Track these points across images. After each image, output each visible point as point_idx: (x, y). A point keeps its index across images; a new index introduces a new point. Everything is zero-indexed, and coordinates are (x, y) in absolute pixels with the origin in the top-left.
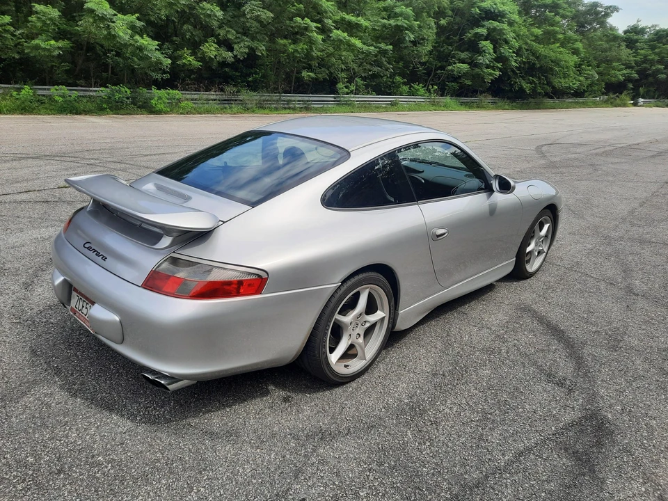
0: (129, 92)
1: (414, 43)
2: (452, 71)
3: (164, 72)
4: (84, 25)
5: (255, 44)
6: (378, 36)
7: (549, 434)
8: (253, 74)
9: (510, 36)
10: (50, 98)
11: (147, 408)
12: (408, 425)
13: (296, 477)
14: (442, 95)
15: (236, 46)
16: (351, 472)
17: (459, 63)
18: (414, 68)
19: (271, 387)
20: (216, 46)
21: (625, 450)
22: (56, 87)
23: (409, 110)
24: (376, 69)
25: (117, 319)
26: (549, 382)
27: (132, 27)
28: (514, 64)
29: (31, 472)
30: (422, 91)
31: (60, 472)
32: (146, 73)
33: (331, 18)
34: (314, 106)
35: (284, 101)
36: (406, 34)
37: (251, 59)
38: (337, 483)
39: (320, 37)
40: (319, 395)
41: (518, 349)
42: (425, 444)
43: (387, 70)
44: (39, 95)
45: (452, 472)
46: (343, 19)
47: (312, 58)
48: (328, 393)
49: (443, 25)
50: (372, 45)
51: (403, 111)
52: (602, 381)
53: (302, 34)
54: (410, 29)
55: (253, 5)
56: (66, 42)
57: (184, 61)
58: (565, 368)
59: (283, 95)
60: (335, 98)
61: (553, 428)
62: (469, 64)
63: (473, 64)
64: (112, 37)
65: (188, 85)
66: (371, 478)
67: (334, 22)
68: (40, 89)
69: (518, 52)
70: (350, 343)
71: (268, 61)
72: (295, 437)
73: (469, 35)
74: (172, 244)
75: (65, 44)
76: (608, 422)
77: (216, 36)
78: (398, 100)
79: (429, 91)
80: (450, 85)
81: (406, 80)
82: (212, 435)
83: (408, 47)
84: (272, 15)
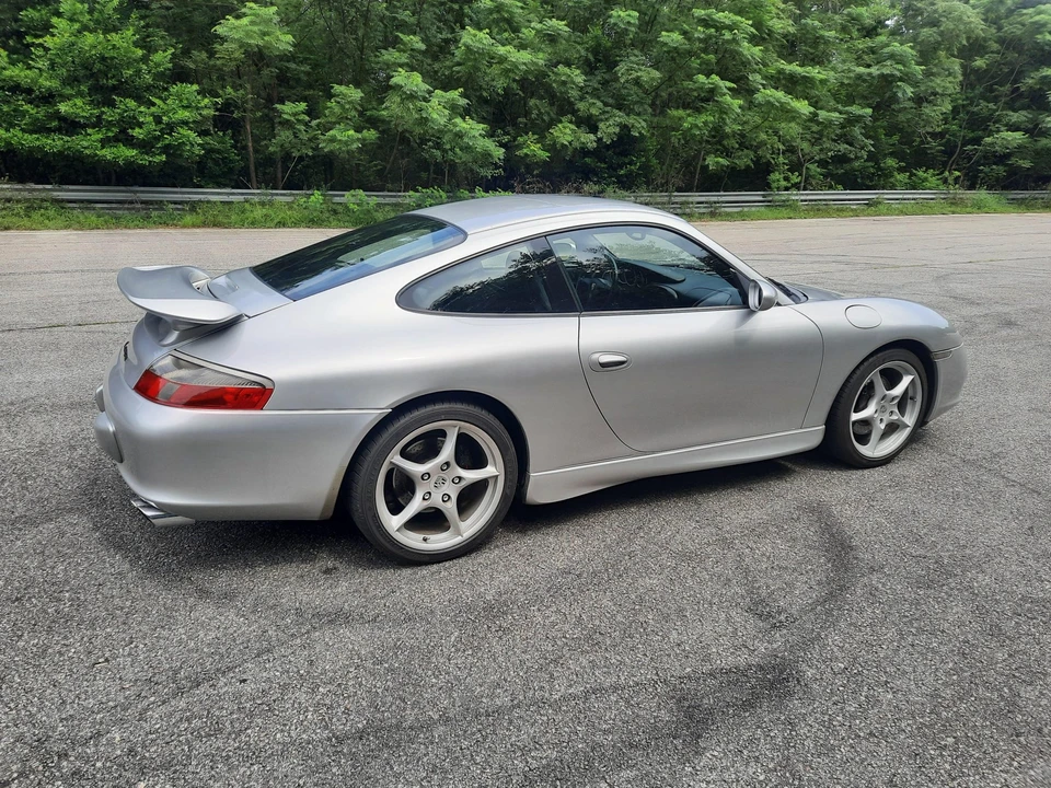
0: (444, 195)
1: (919, 100)
2: (992, 144)
3: (497, 166)
4: (392, 107)
5: (631, 120)
6: (848, 93)
8: (626, 164)
10: (346, 206)
11: (160, 553)
12: (462, 626)
14: (972, 187)
15: (601, 125)
16: (332, 664)
17: (1007, 131)
18: (922, 142)
19: (323, 555)
20: (573, 127)
21: (788, 722)
22: (352, 191)
23: (902, 213)
24: (843, 147)
25: (112, 428)
26: (749, 610)
27: (453, 108)
30: (933, 181)
32: (472, 170)
33: (759, 72)
34: (727, 209)
35: (677, 203)
36: (899, 87)
37: (625, 142)
38: (302, 672)
39: (736, 103)
41: (740, 561)
42: (464, 651)
43: (862, 148)
44: (334, 203)
45: (470, 691)
46: (781, 72)
47: (725, 136)
49: (979, 69)
50: (836, 110)
51: (888, 215)
52: (851, 624)
53: (706, 100)
54: (907, 78)
55: (632, 62)
56: (373, 132)
57: (525, 151)
58: (800, 593)
59: (676, 194)
60: (764, 196)
61: (688, 670)
62: (1026, 131)
63: (1035, 131)
64: (424, 121)
65: (529, 183)
67: (765, 77)
68: (337, 196)
70: (426, 504)
71: (652, 145)
72: (299, 612)
73: (1030, 81)
74: (179, 340)
75: (371, 134)
76: (798, 680)
77: (574, 112)
78: (882, 196)
79: (945, 181)
80: (987, 169)
81: (903, 164)
82: (203, 593)
83: (906, 108)
84: (659, 75)
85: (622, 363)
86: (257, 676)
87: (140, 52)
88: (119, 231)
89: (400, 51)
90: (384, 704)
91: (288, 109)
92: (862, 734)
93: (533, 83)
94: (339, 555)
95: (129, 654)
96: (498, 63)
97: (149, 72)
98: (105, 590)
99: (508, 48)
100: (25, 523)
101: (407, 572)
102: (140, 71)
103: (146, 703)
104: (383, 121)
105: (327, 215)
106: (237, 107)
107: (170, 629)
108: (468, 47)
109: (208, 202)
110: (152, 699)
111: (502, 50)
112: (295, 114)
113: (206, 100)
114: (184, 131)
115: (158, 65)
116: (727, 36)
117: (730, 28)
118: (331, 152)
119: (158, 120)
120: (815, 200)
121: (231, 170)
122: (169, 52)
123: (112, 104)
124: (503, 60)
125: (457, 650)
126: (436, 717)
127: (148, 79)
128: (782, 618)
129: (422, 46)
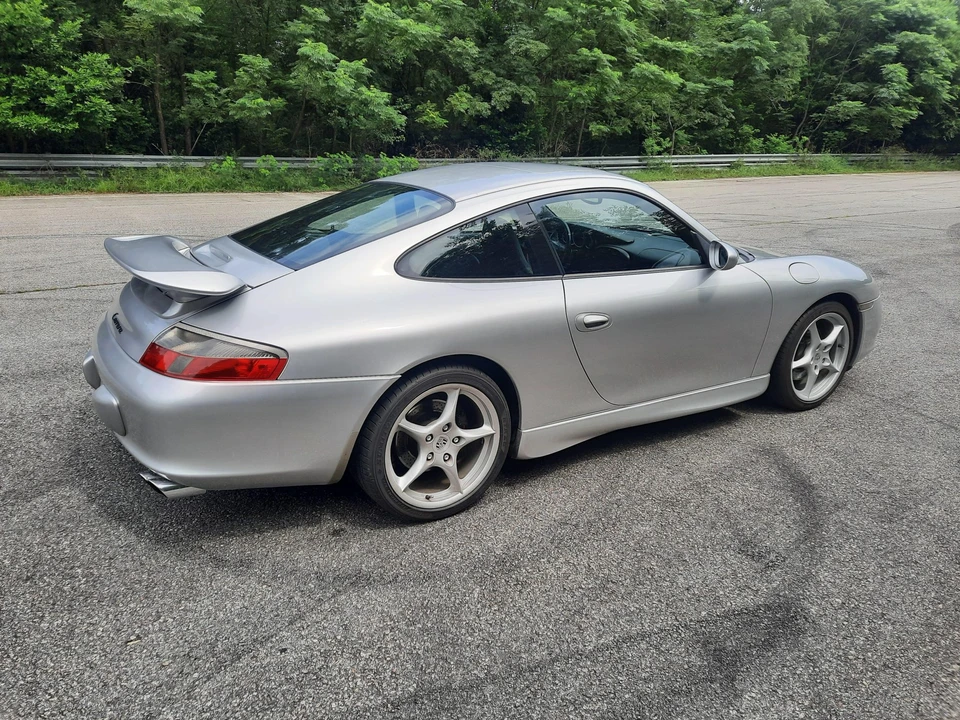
0: (351, 160)
1: (773, 73)
2: (836, 112)
3: (398, 133)
4: (300, 76)
5: (522, 90)
6: (711, 66)
7: (691, 621)
8: (516, 131)
9: (940, 53)
10: (257, 171)
11: (163, 523)
12: (481, 582)
14: (818, 151)
15: (495, 94)
16: (366, 626)
17: (848, 100)
18: (774, 111)
19: (325, 517)
20: (469, 96)
21: (809, 659)
22: (263, 157)
23: (760, 174)
24: (708, 115)
25: (115, 402)
26: (741, 551)
27: (358, 77)
28: (947, 96)
30: (784, 145)
32: (375, 136)
33: (635, 46)
36: (756, 60)
37: (516, 111)
38: (339, 637)
39: (616, 74)
41: (718, 505)
42: (490, 607)
43: (724, 116)
44: (245, 168)
46: (654, 46)
47: (605, 105)
48: (396, 531)
49: (822, 44)
50: (701, 81)
51: (748, 176)
52: (835, 560)
53: (589, 72)
54: (763, 52)
55: (521, 36)
56: (280, 100)
57: (425, 118)
58: (781, 532)
59: (562, 158)
60: (640, 160)
61: (704, 613)
62: (864, 100)
63: (870, 100)
64: (331, 89)
65: (429, 149)
66: (388, 638)
67: (642, 51)
68: (247, 161)
69: (955, 78)
70: (430, 464)
71: (540, 112)
72: (320, 577)
73: (866, 56)
74: (182, 312)
75: (278, 102)
76: (805, 617)
77: (469, 82)
78: (742, 160)
79: (795, 144)
80: (830, 134)
81: (758, 130)
82: (219, 562)
83: (761, 80)
84: (546, 47)
85: (603, 323)
86: (298, 645)
87: (49, 22)
88: (34, 197)
89: (304, 22)
90: (428, 665)
91: (197, 77)
92: (877, 666)
93: (431, 55)
94: (342, 516)
95: (160, 630)
96: (399, 35)
97: (59, 41)
98: (118, 564)
99: (408, 21)
100: (15, 498)
101: (412, 530)
102: (50, 40)
103: (190, 680)
104: (290, 90)
105: (240, 180)
106: (146, 76)
107: (195, 601)
108: (369, 19)
109: (122, 168)
110: (196, 675)
111: (402, 23)
112: (203, 83)
113: (117, 70)
114: (96, 100)
115: (67, 34)
116: (608, 12)
117: (610, 5)
118: (241, 119)
119: (70, 89)
120: (684, 164)
121: (142, 137)
122: (79, 22)
123: (22, 73)
124: (404, 32)
125: (484, 606)
126: (482, 676)
127: (58, 48)
128: (772, 557)
129: (326, 18)
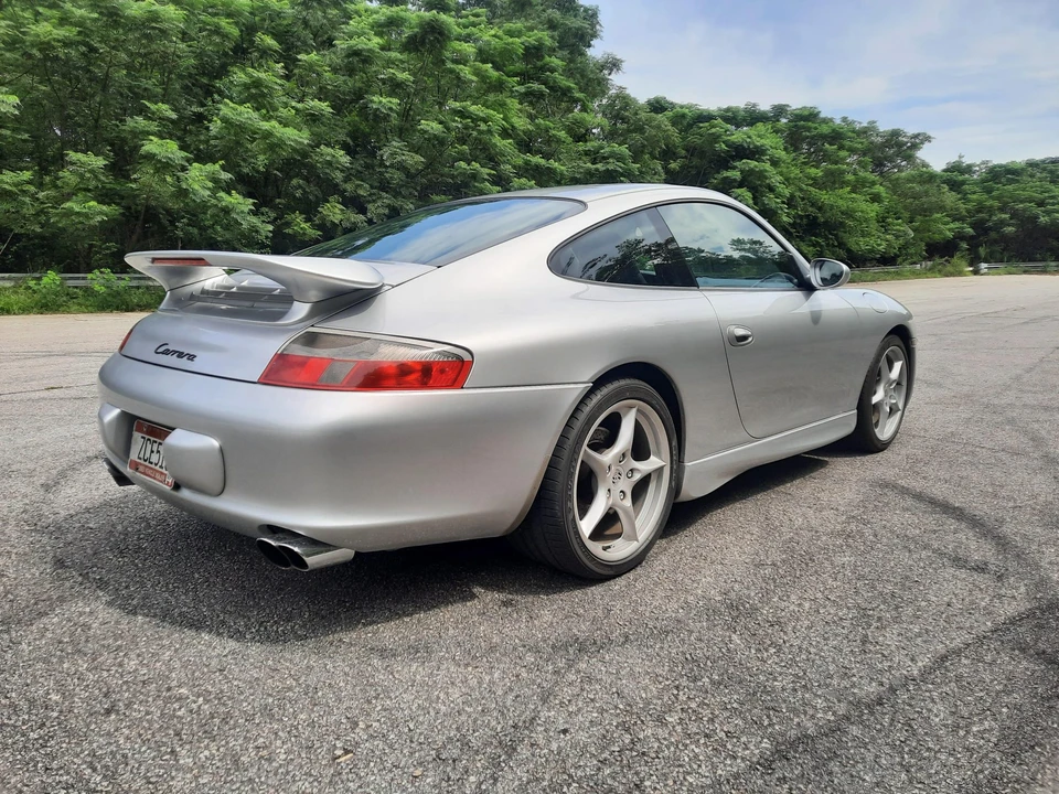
3: (262, 246)
4: (144, 177)
5: (398, 202)
7: (984, 632)
10: (88, 291)
11: (262, 622)
13: (544, 701)
15: (370, 206)
16: (643, 690)
19: (477, 590)
20: (342, 207)
22: (97, 272)
25: (215, 443)
26: (960, 567)
27: (216, 181)
29: (55, 714)
31: (108, 712)
33: (509, 163)
38: (621, 706)
39: (495, 189)
40: (565, 595)
41: (892, 532)
42: (767, 651)
44: (69, 286)
45: (828, 686)
48: (577, 592)
49: (675, 170)
52: (1050, 563)
53: (468, 186)
54: (627, 174)
55: (394, 147)
56: (114, 207)
57: (295, 229)
61: (989, 623)
64: (183, 193)
66: (682, 697)
67: (514, 167)
68: (70, 278)
69: (790, 202)
70: (608, 504)
75: (114, 209)
77: (342, 193)
82: (383, 653)
84: (423, 160)
85: (748, 337)
86: (578, 723)
89: (147, 118)
90: (759, 718)
93: (297, 163)
95: (372, 737)
96: (262, 138)
98: (237, 675)
99: (273, 123)
103: (470, 786)
104: (130, 195)
105: (65, 299)
107: (389, 698)
108: (225, 120)
110: (473, 779)
111: (265, 125)
112: (16, 185)
116: (483, 127)
117: (485, 121)
118: (66, 227)
124: (268, 135)
126: (832, 718)
129: (174, 116)
